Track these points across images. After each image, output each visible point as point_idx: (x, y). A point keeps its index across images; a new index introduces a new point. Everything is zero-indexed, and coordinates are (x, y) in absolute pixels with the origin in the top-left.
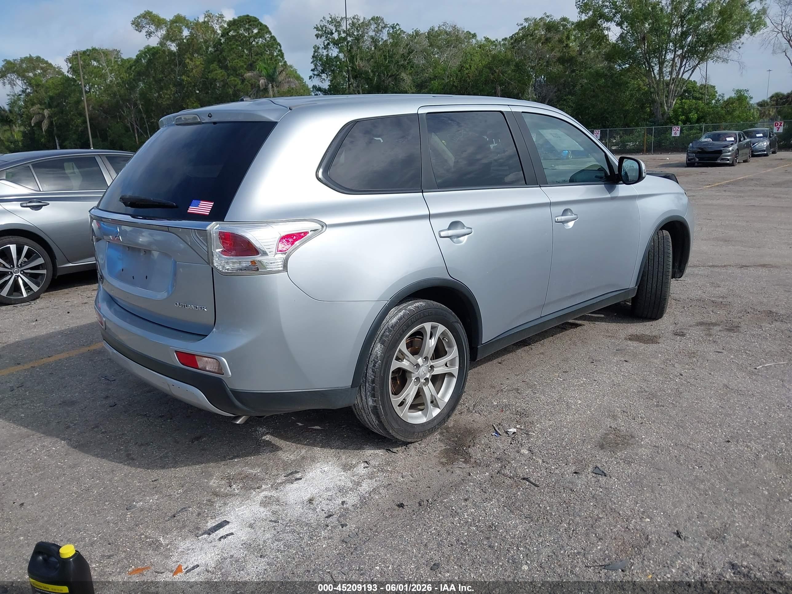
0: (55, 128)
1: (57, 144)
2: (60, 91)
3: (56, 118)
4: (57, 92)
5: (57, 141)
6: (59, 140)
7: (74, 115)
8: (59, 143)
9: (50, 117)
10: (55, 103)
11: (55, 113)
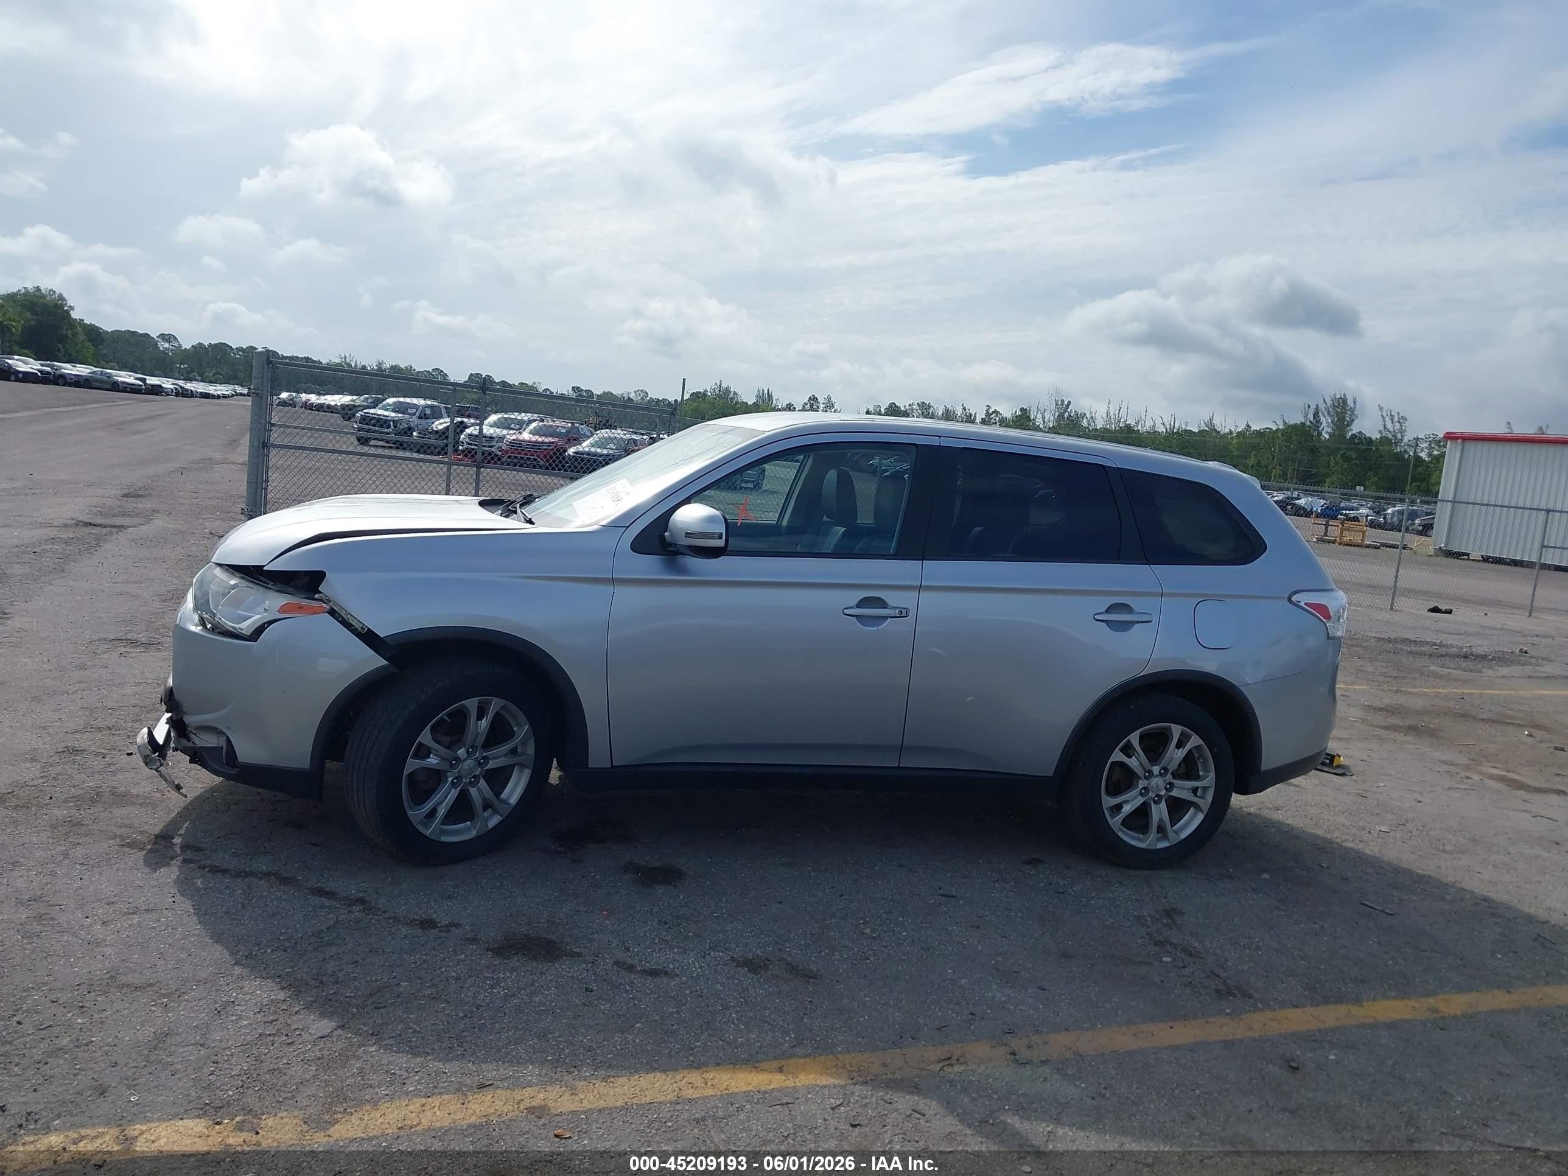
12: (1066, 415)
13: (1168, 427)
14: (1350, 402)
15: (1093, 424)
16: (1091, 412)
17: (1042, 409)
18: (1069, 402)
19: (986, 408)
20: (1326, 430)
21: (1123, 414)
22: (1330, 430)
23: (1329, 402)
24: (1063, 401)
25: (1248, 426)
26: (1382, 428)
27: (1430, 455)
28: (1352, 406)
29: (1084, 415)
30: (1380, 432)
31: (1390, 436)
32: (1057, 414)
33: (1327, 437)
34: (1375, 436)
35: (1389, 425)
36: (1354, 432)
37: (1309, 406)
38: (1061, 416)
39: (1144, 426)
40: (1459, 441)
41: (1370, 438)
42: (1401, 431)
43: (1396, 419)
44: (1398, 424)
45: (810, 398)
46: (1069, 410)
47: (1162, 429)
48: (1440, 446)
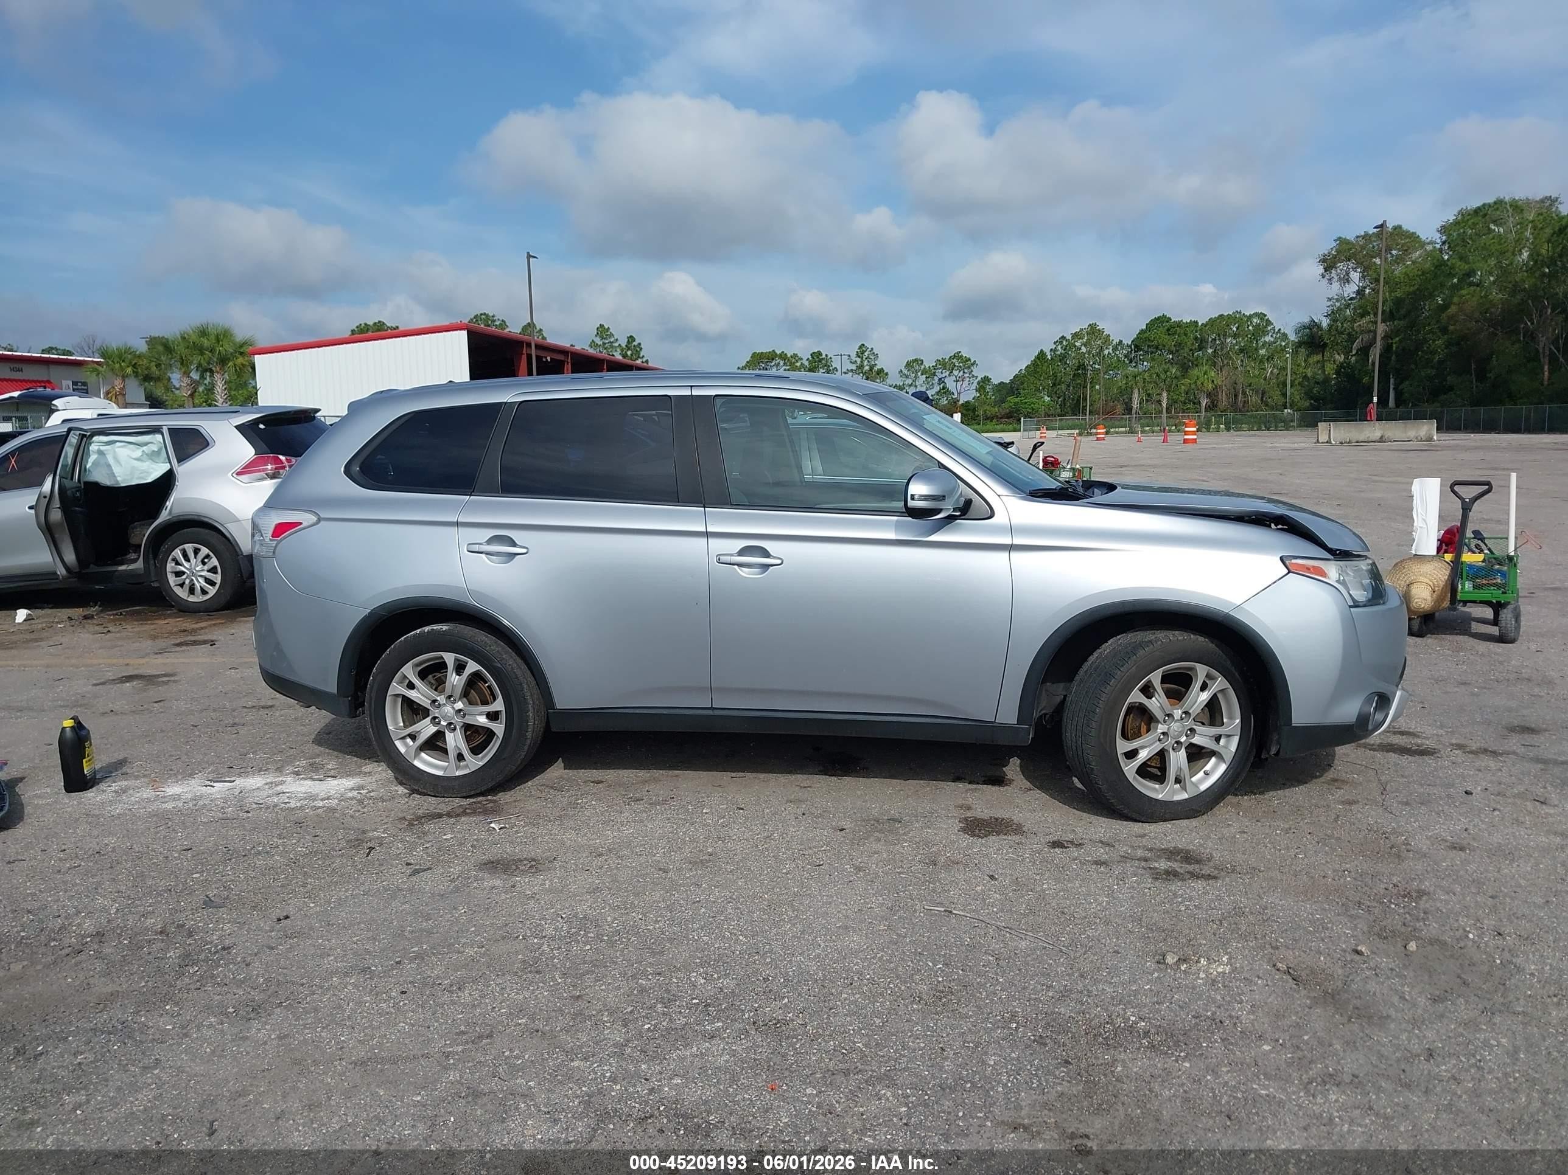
0: (1393, 357)
1: (1392, 387)
2: (1416, 287)
3: (1397, 339)
4: (1412, 289)
5: (1392, 381)
6: (1395, 380)
7: (1431, 331)
8: (1395, 384)
9: (1386, 337)
10: (1403, 312)
11: (1398, 330)
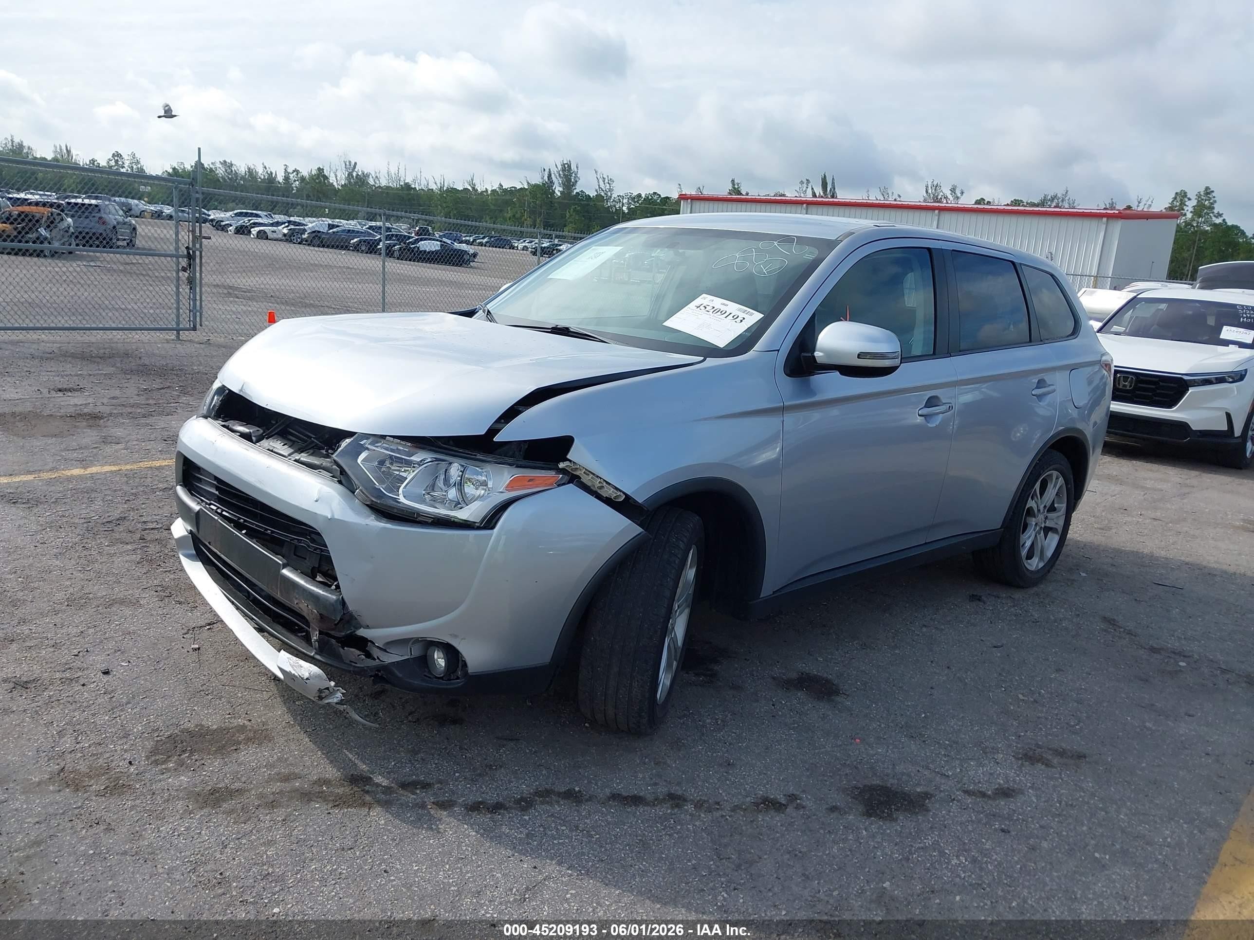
12: (354, 174)
13: (439, 185)
14: (573, 167)
15: (378, 182)
16: (376, 173)
17: (334, 170)
18: (356, 163)
19: (284, 167)
20: (558, 190)
21: (402, 173)
22: (561, 189)
23: (560, 167)
24: (350, 162)
25: (501, 185)
26: (597, 187)
27: (628, 208)
28: (576, 170)
29: (368, 175)
30: (596, 191)
31: (603, 194)
32: (347, 173)
33: (559, 194)
34: (593, 194)
35: (602, 185)
36: (577, 190)
37: (544, 170)
38: (350, 174)
39: (420, 184)
40: (689, 200)
41: (589, 196)
42: (611, 190)
43: (606, 181)
44: (608, 185)
45: (114, 154)
46: (356, 170)
47: (434, 187)
48: (635, 202)
